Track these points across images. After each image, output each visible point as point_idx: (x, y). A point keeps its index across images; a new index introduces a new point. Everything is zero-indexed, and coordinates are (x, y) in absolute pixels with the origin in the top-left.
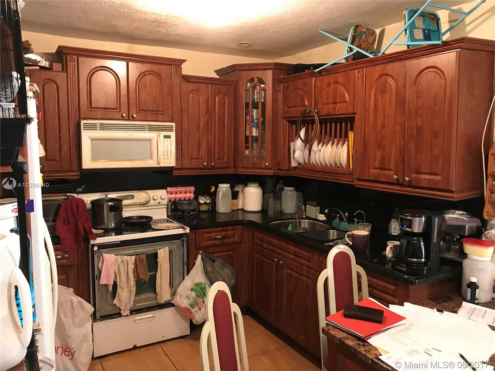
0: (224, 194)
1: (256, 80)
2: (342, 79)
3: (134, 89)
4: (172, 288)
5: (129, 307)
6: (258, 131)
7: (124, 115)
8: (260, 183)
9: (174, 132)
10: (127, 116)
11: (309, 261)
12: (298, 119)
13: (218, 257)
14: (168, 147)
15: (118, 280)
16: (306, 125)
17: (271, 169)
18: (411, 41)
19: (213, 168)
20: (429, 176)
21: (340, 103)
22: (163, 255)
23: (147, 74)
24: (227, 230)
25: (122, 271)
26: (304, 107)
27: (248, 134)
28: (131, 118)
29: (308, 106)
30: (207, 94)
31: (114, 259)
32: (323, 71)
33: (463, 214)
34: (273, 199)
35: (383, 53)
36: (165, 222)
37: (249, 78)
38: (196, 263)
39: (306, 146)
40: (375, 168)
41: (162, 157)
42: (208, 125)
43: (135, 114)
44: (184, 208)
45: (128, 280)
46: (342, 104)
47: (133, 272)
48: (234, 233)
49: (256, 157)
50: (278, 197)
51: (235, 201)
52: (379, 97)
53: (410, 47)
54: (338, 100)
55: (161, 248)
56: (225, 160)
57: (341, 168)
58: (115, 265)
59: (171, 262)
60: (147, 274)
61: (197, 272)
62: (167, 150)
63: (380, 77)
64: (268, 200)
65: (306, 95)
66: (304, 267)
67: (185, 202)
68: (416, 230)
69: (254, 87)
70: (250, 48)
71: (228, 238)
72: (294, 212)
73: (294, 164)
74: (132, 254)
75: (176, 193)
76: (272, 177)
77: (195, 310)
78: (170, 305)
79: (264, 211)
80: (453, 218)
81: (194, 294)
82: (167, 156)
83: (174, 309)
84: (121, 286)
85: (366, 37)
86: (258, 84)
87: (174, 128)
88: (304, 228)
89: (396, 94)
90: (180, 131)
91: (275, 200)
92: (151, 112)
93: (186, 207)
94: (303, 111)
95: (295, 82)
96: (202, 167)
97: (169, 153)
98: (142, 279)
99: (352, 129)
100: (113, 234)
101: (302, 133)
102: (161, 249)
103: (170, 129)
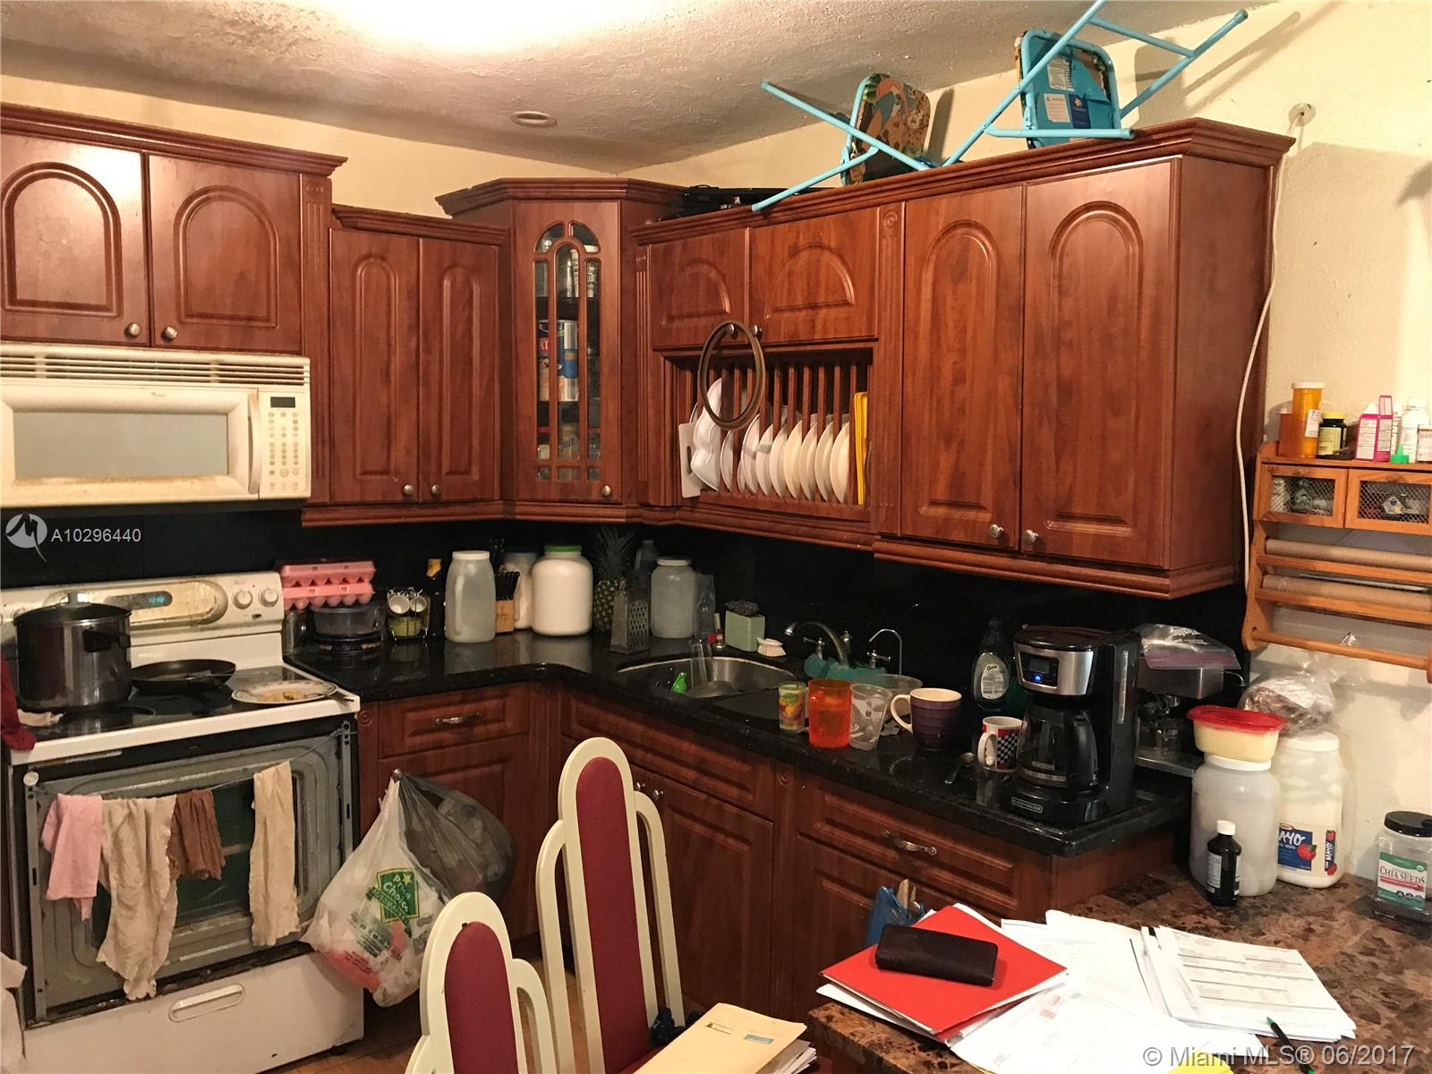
0: (470, 582)
1: (570, 231)
2: (833, 234)
3: (169, 244)
4: (302, 894)
5: (152, 969)
6: (576, 389)
7: (134, 329)
8: (583, 548)
9: (307, 386)
10: (145, 332)
11: (743, 787)
12: (702, 353)
13: (454, 786)
14: (284, 435)
15: (113, 883)
16: (724, 373)
17: (621, 504)
18: (1040, 127)
19: (436, 501)
20: (1095, 526)
21: (828, 306)
22: (270, 790)
23: (215, 197)
24: (481, 699)
25: (128, 849)
26: (718, 318)
27: (546, 396)
28: (159, 341)
29: (731, 315)
30: (415, 268)
31: (100, 812)
32: (775, 209)
33: (1189, 637)
34: (625, 596)
35: (958, 161)
36: (276, 680)
37: (546, 225)
38: (382, 807)
39: (724, 434)
40: (934, 503)
41: (266, 468)
42: (418, 365)
43: (175, 329)
44: (339, 632)
45: (149, 879)
46: (834, 310)
47: (169, 852)
48: (504, 706)
49: (572, 467)
50: (641, 590)
51: (507, 604)
52: (947, 289)
53: (1036, 143)
54: (821, 300)
55: (267, 764)
56: (475, 475)
57: (830, 501)
58: (104, 832)
59: (299, 810)
60: (219, 852)
61: (387, 836)
62: (284, 444)
63: (950, 229)
64: (610, 598)
65: (724, 280)
66: (728, 807)
67: (343, 611)
68: (1068, 689)
69: (564, 253)
70: (550, 132)
71: (485, 723)
72: (686, 634)
73: (689, 490)
74: (164, 791)
75: (313, 584)
76: (620, 529)
77: (379, 959)
78: (295, 951)
79: (597, 634)
80: (1163, 648)
81: (376, 909)
82: (284, 463)
83: (313, 961)
84: (125, 901)
85: (901, 112)
86: (576, 242)
87: (307, 374)
88: (722, 684)
89: (998, 285)
90: (326, 383)
91: (631, 600)
92: (226, 322)
93: (347, 629)
94: (716, 332)
95: (690, 240)
96: (400, 498)
97: (290, 454)
98: (202, 872)
99: (862, 387)
100: (98, 725)
101: (714, 395)
102: (267, 767)
103: (292, 377)
